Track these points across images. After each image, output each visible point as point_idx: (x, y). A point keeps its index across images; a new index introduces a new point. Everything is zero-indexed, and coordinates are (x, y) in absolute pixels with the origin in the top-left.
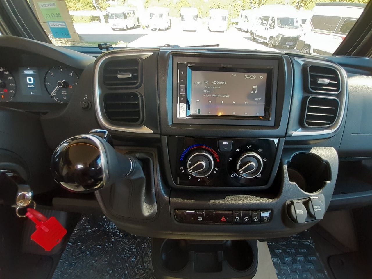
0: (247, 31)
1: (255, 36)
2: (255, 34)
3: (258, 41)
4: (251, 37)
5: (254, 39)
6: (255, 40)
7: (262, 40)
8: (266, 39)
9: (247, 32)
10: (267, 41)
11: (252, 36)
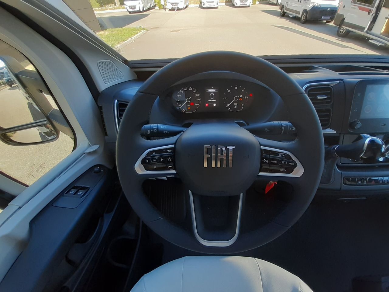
0: (276, 3)
1: (286, 10)
2: (286, 8)
3: (289, 16)
4: (280, 11)
5: (284, 13)
6: (286, 14)
7: (294, 15)
8: (298, 12)
9: (276, 5)
10: (300, 16)
11: (282, 10)
